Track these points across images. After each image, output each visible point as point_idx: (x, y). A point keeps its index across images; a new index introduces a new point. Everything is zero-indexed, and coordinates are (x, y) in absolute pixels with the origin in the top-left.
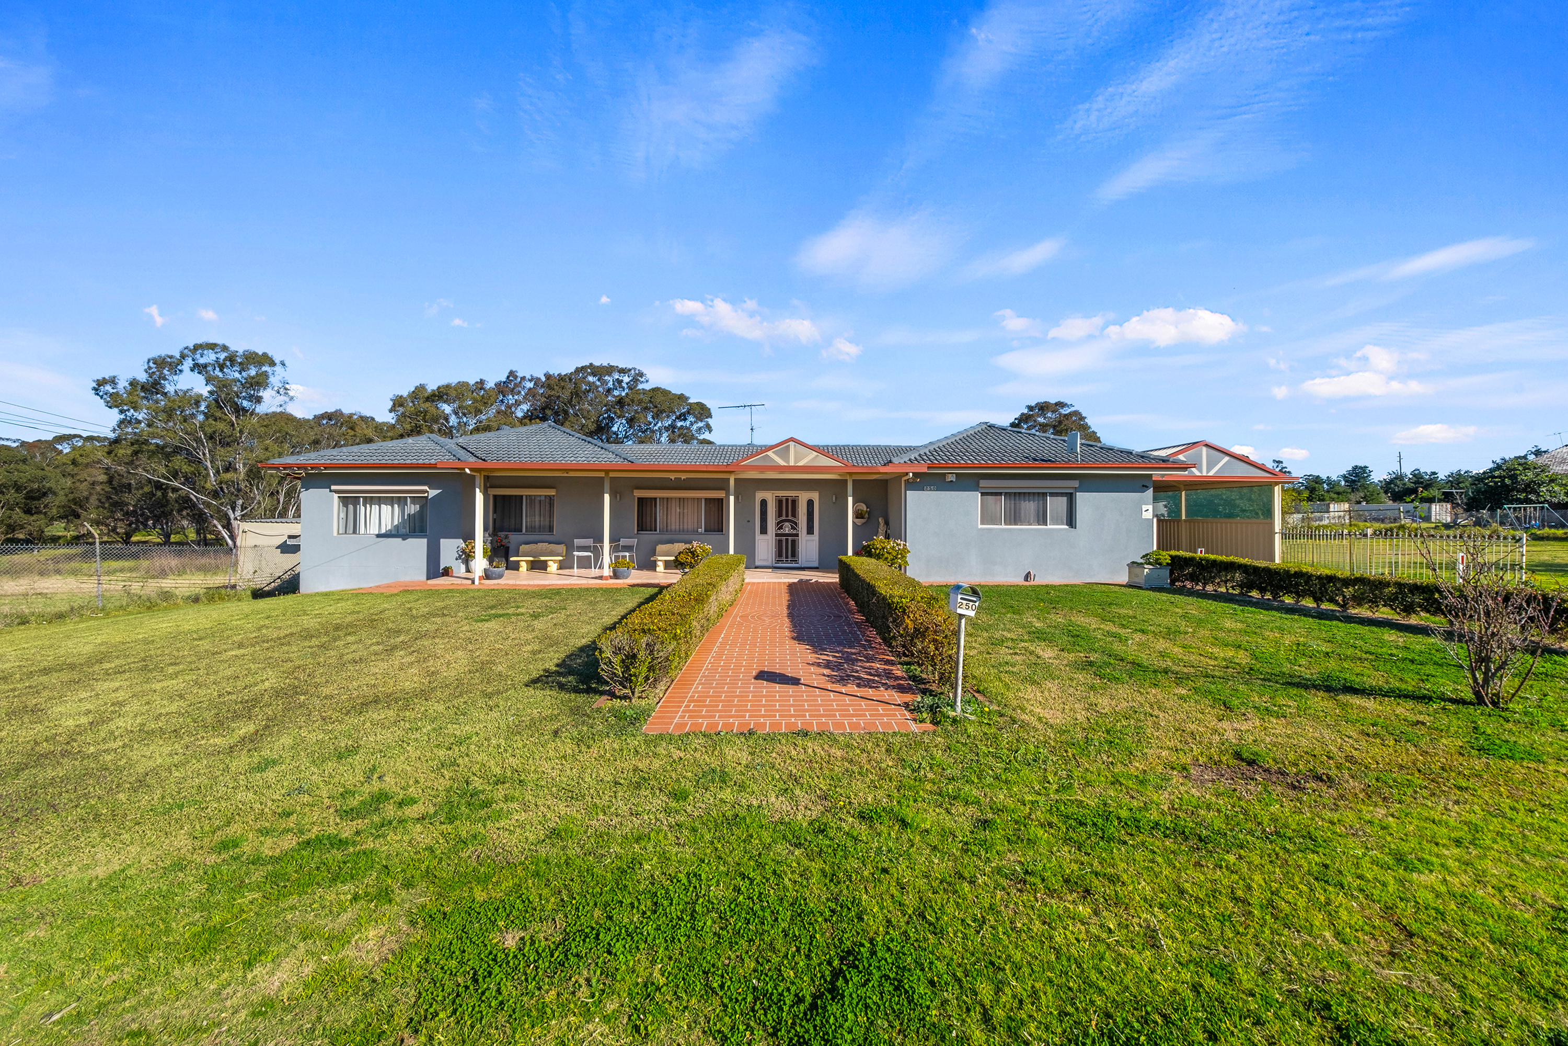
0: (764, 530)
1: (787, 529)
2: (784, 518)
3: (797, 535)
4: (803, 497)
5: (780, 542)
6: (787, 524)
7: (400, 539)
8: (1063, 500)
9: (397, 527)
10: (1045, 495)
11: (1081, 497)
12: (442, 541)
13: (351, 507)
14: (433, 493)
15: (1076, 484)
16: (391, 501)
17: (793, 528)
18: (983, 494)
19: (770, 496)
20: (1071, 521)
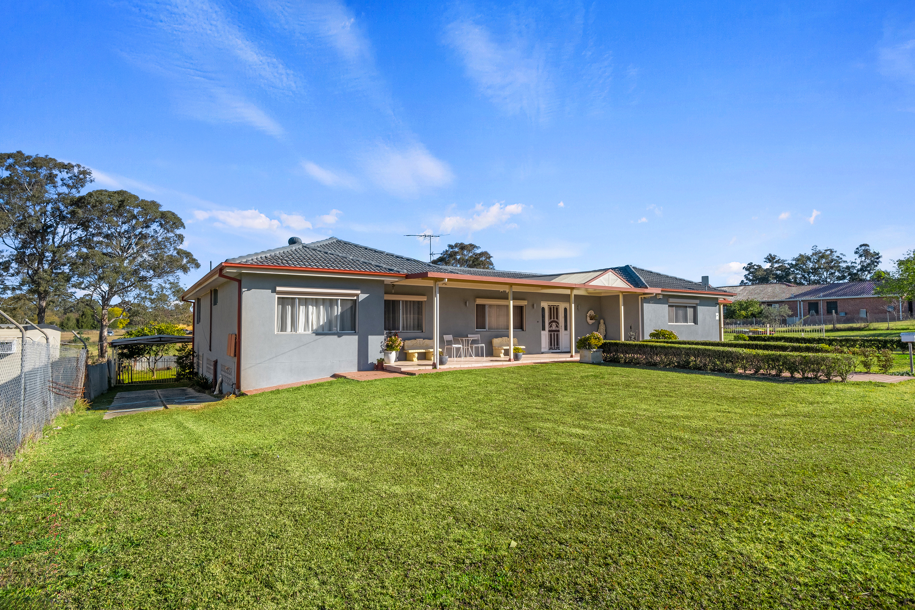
0: (544, 329)
1: (554, 328)
2: (552, 320)
3: (558, 331)
4: (562, 306)
5: (551, 335)
6: (554, 323)
7: (336, 337)
8: (692, 309)
9: (323, 326)
10: (686, 307)
11: (700, 308)
12: (370, 337)
13: (289, 308)
14: (362, 297)
15: (698, 301)
16: (316, 303)
17: (557, 327)
18: (669, 306)
19: (545, 304)
20: (695, 321)
